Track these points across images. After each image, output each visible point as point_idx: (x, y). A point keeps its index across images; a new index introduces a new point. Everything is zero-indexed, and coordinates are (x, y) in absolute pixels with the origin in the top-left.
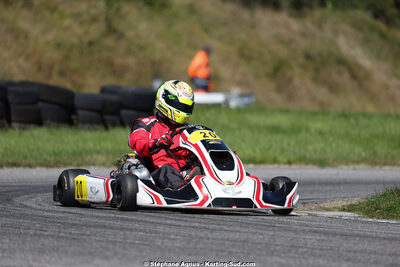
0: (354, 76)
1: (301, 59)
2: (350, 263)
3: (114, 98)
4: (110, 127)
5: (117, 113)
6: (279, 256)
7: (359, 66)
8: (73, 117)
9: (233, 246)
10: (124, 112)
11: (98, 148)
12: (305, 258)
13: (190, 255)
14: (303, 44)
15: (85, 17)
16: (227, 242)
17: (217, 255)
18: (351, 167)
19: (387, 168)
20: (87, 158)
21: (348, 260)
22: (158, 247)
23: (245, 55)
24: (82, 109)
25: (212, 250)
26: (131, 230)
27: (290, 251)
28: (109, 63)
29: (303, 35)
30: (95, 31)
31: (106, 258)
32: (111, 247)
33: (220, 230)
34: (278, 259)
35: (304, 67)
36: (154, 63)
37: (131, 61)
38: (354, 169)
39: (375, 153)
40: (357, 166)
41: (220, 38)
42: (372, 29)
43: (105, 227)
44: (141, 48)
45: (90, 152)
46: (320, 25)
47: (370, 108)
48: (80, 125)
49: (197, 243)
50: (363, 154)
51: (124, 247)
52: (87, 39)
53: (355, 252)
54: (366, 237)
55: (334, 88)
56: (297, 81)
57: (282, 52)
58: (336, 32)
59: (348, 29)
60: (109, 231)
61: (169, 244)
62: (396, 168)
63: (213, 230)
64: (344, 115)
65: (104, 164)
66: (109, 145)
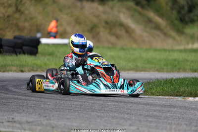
0: (127, 32)
1: (103, 24)
2: (128, 115)
3: (20, 41)
4: (18, 54)
5: (21, 48)
6: (96, 112)
7: (129, 27)
8: (1, 50)
9: (76, 107)
10: (24, 48)
11: (13, 64)
12: (108, 113)
13: (57, 111)
14: (104, 17)
15: (6, 4)
16: (73, 106)
17: (69, 111)
18: (127, 72)
19: (142, 73)
20: (8, 68)
21: (128, 114)
22: (42, 108)
23: (78, 22)
24: (5, 46)
25: (66, 109)
26: (29, 100)
27: (101, 110)
28: (17, 25)
29: (104, 13)
30: (10, 11)
31: (20, 113)
32: (21, 108)
33: (70, 100)
34: (96, 113)
35: (104, 27)
36: (37, 25)
37: (27, 24)
38: (128, 73)
39: (137, 66)
40: (130, 72)
41: (67, 14)
42: (135, 10)
43: (18, 99)
44: (31, 19)
45: (9, 66)
46: (112, 8)
47: (134, 46)
48: (4, 53)
49: (59, 106)
50: (132, 67)
51: (27, 108)
52: (6, 14)
53: (131, 110)
54: (135, 103)
55: (118, 37)
56: (101, 34)
57: (95, 21)
58: (119, 12)
59: (124, 10)
60: (20, 101)
61: (47, 107)
62: (146, 73)
63: (67, 100)
64: (123, 49)
65: (15, 71)
66: (17, 63)
